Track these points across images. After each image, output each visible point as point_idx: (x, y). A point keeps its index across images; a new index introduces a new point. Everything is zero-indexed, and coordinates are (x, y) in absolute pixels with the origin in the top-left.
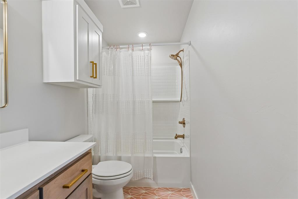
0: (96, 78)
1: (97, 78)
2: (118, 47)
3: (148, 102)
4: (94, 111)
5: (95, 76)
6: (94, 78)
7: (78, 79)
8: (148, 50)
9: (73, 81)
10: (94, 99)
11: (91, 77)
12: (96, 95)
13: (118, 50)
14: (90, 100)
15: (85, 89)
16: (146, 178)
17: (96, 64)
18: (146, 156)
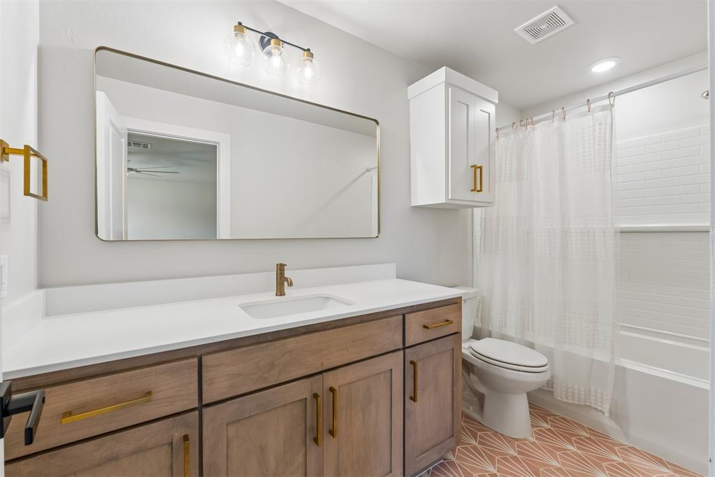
0: (481, 190)
1: (483, 190)
2: (530, 120)
3: (604, 232)
4: (482, 248)
5: (478, 188)
6: (478, 191)
7: (450, 198)
8: (604, 108)
9: (444, 202)
10: (483, 227)
11: (472, 191)
12: (485, 219)
13: (529, 127)
14: (477, 228)
15: (469, 210)
16: (595, 409)
17: (481, 168)
18: (595, 358)
